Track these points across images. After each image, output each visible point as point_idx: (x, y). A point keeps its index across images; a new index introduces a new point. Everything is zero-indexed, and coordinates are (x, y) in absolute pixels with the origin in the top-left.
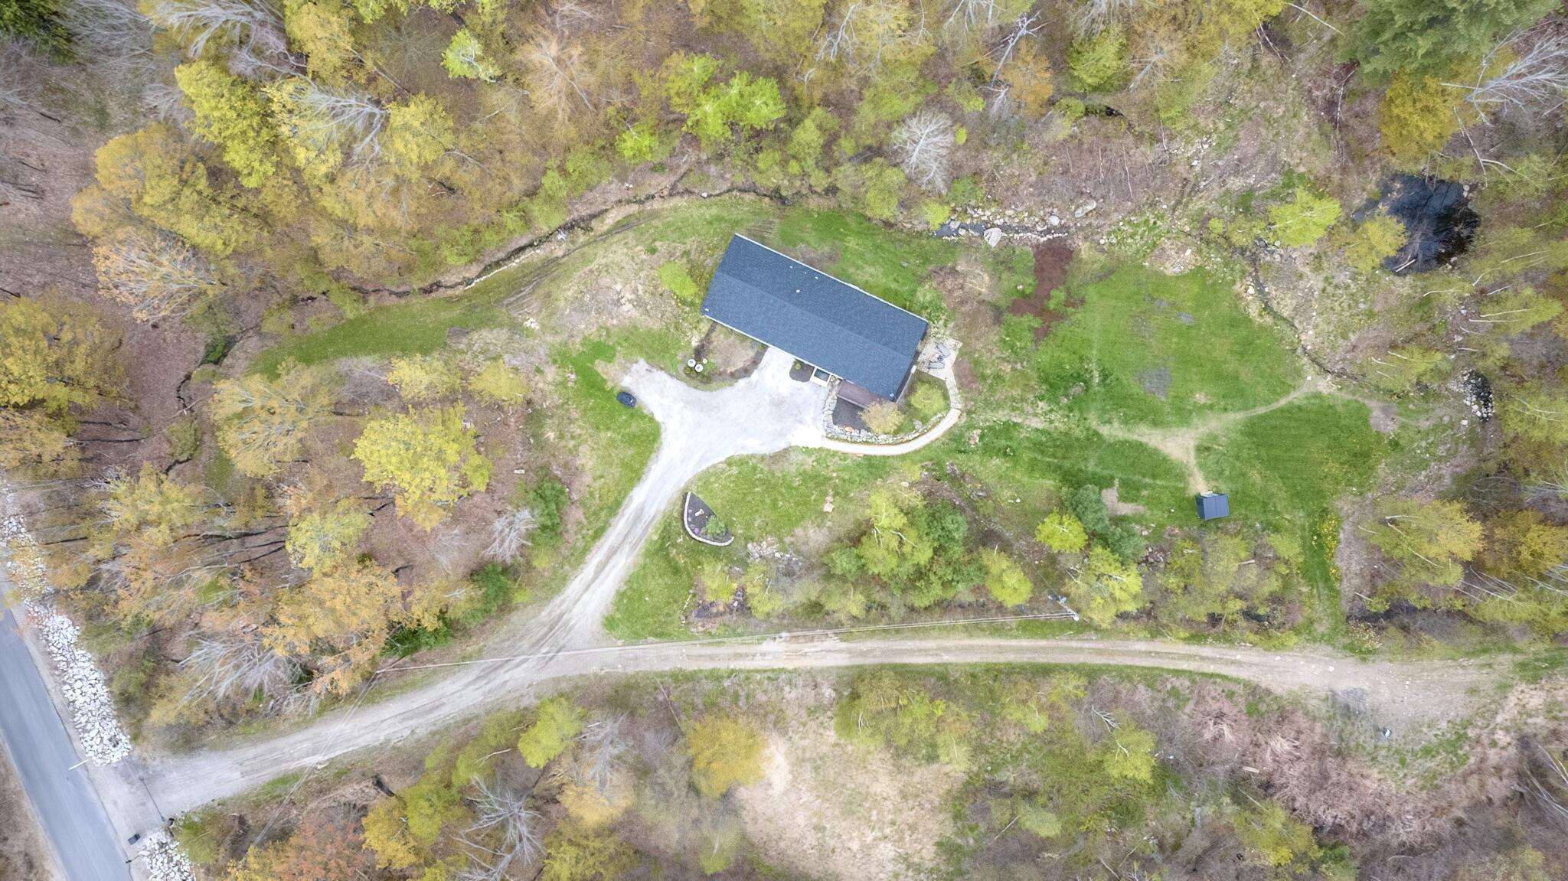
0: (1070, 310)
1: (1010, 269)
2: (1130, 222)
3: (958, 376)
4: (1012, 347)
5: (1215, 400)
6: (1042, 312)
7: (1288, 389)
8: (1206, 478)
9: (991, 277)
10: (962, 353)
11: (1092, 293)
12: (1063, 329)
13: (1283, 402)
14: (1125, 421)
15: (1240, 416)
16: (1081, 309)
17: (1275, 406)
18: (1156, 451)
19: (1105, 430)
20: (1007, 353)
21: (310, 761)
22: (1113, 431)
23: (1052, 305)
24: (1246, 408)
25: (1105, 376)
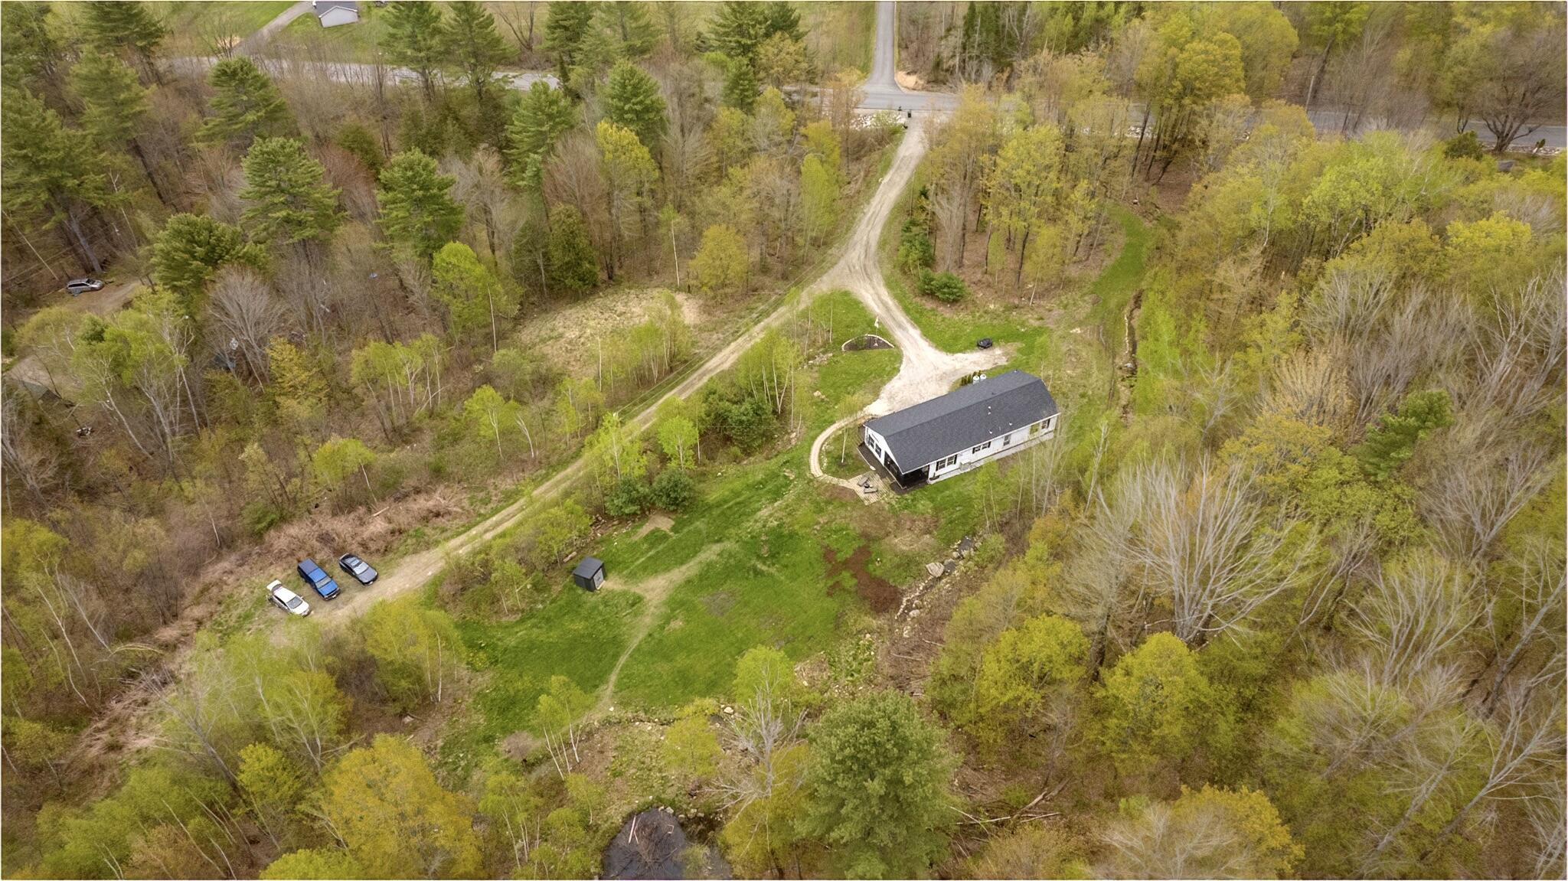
0: (830, 583)
1: (898, 566)
2: (867, 660)
3: (844, 489)
4: (836, 532)
5: (665, 633)
6: (846, 564)
7: (620, 687)
8: (612, 591)
9: (903, 552)
10: (859, 500)
11: (831, 605)
12: (820, 569)
13: (613, 678)
14: (710, 565)
15: (634, 644)
16: (825, 590)
17: (617, 670)
18: (667, 570)
19: (717, 548)
20: (833, 526)
21: (887, 178)
22: (711, 553)
23: (846, 574)
24: (638, 649)
25: (757, 573)
